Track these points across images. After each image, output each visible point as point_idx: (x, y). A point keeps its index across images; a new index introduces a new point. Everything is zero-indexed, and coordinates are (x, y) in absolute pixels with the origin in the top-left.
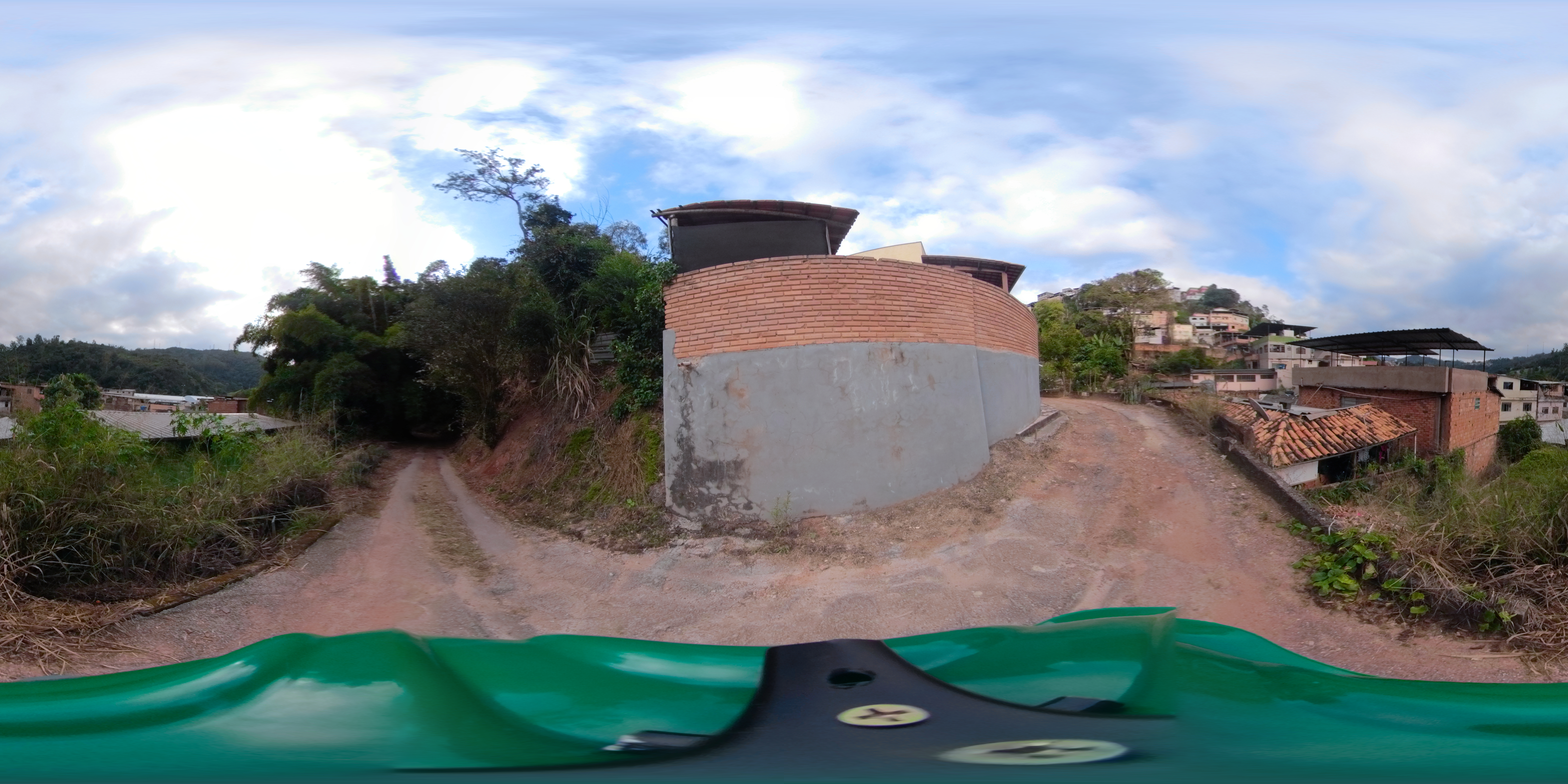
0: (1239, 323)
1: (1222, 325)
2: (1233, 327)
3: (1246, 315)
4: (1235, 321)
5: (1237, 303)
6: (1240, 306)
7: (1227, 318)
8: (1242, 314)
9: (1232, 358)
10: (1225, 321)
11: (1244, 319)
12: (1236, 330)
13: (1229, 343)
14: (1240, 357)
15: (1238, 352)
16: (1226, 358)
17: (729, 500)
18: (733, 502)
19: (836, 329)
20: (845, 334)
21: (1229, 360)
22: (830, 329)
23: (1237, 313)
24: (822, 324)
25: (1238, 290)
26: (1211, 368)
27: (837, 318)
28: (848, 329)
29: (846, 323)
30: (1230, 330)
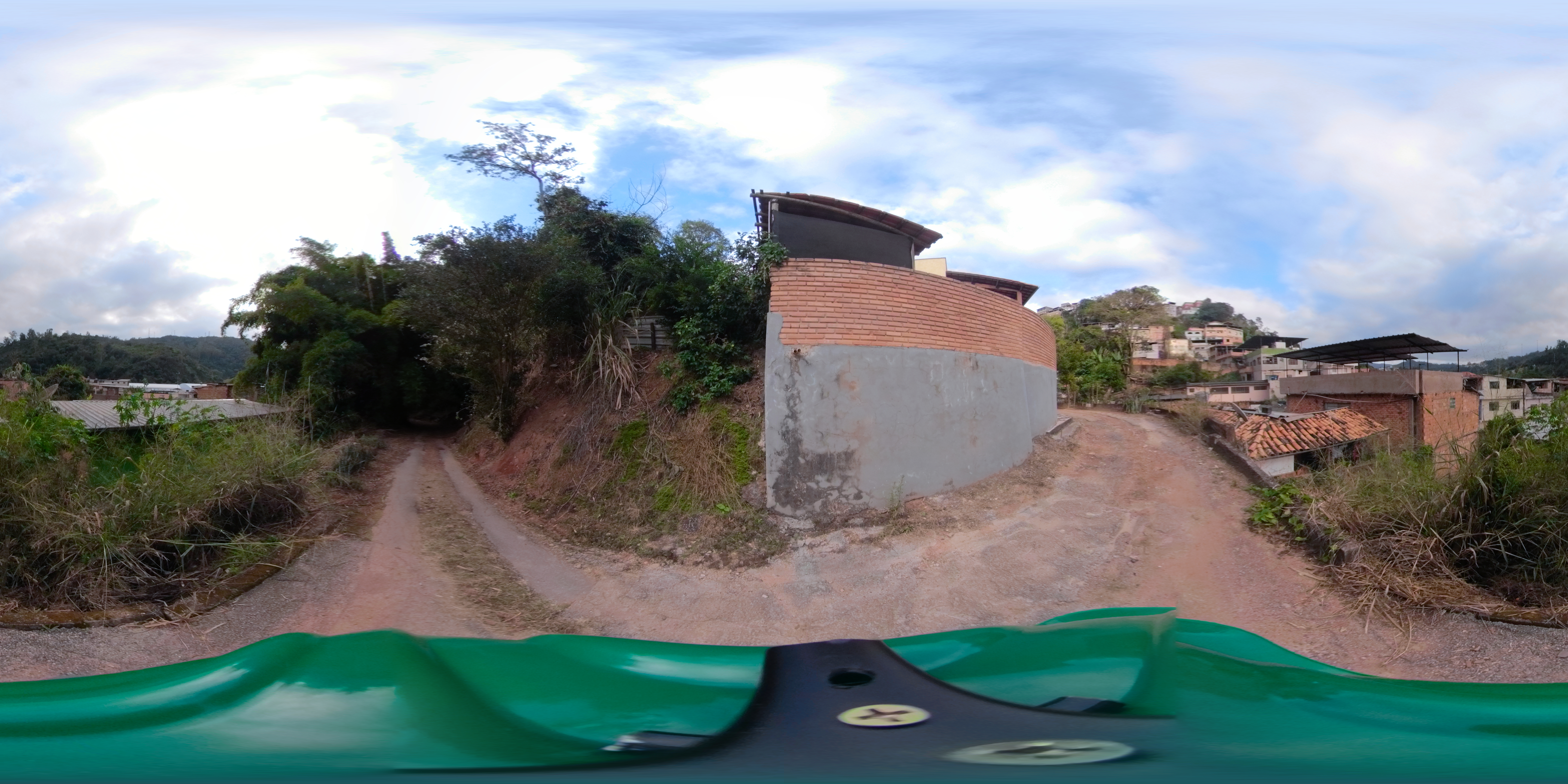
0: (1233, 336)
1: (1217, 338)
2: (1228, 341)
3: (1240, 328)
4: (1229, 334)
5: (1231, 317)
6: (1234, 319)
7: (1222, 332)
8: (1236, 327)
9: (1227, 371)
10: (1220, 334)
11: (1239, 332)
12: (1231, 343)
13: (1224, 356)
14: (1234, 370)
15: (1233, 365)
16: (1221, 371)
17: (840, 492)
18: (843, 493)
19: (933, 337)
20: (939, 343)
21: (1223, 373)
22: (928, 336)
23: (1231, 326)
24: (922, 331)
25: (1232, 304)
26: (1207, 381)
27: (933, 328)
28: (941, 338)
29: (940, 333)
30: (1225, 343)
